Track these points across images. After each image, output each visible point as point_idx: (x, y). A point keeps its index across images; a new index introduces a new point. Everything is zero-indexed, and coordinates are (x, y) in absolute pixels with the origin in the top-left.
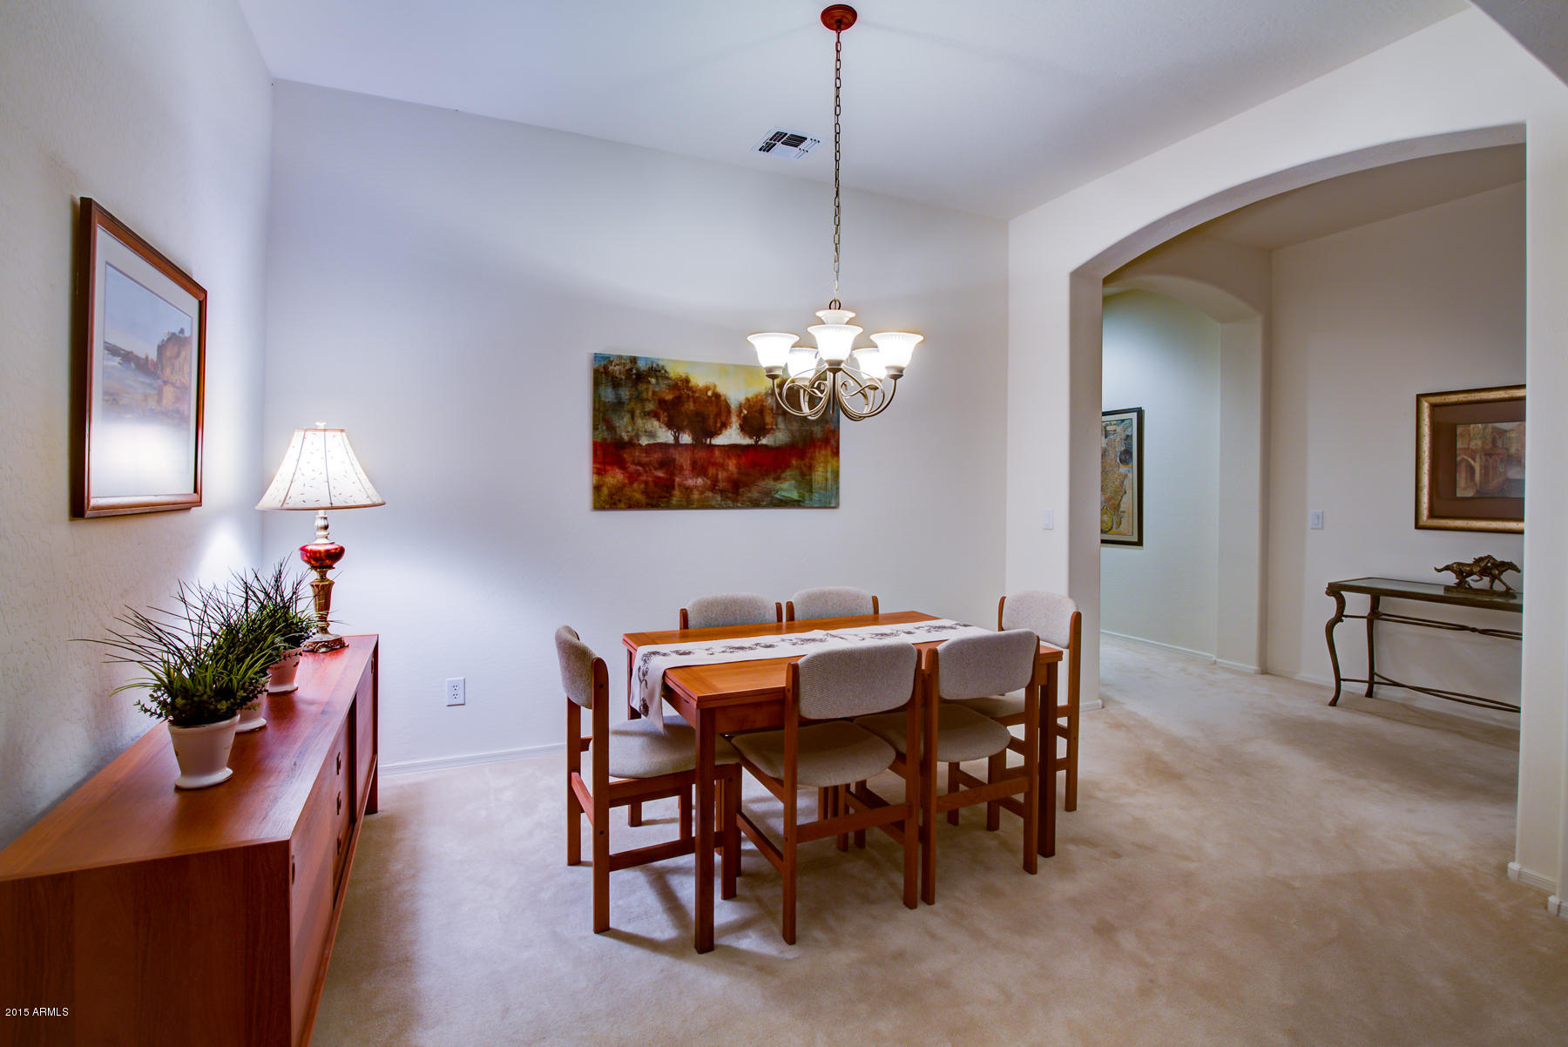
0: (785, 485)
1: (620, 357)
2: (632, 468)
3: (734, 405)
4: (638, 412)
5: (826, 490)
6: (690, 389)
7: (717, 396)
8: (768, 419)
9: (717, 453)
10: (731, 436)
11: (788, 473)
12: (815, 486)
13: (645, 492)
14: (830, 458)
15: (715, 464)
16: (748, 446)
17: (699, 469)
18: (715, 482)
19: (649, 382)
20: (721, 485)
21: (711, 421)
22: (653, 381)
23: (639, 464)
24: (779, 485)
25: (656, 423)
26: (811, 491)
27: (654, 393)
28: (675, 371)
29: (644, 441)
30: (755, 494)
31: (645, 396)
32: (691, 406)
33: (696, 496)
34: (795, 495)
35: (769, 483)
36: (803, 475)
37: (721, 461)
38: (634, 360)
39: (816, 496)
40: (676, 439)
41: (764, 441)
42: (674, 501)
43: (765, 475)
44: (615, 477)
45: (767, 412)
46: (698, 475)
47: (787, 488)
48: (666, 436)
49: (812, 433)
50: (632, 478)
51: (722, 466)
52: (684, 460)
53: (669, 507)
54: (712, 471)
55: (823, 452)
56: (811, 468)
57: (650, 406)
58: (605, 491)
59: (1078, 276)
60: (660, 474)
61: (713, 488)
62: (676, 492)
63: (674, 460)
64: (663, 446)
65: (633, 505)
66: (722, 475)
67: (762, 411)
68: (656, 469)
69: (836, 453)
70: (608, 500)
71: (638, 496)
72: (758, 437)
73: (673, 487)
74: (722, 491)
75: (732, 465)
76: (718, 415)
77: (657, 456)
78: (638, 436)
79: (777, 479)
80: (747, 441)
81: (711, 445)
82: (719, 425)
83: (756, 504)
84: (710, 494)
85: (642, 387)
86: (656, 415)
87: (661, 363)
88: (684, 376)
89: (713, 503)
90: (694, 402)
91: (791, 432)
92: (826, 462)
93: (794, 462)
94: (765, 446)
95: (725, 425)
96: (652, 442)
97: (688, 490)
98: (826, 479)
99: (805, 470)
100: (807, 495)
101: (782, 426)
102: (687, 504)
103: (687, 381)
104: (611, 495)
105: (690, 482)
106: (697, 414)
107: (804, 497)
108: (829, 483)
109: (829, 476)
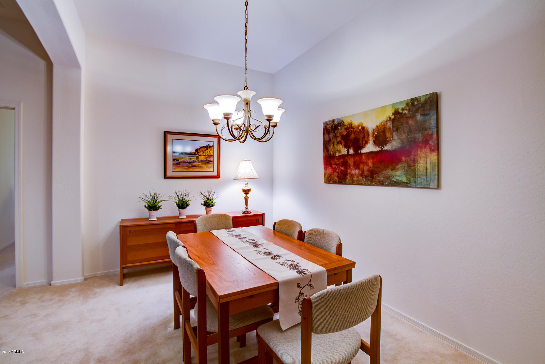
0: (398, 173)
1: (330, 121)
2: (334, 166)
3: (370, 131)
4: (335, 142)
5: (426, 175)
6: (352, 128)
7: (363, 128)
8: (388, 135)
9: (363, 157)
10: (370, 147)
11: (400, 165)
12: (418, 174)
13: (338, 177)
14: (429, 154)
15: (363, 163)
16: (378, 152)
17: (357, 166)
18: (363, 171)
19: (338, 129)
20: (366, 173)
21: (361, 142)
22: (340, 128)
23: (336, 164)
24: (394, 173)
25: (341, 146)
26: (415, 177)
27: (340, 133)
28: (347, 122)
29: (337, 155)
30: (382, 178)
31: (337, 135)
32: (353, 136)
33: (355, 179)
34: (404, 179)
35: (389, 172)
36: (409, 166)
37: (365, 161)
38: (333, 121)
39: (418, 180)
40: (348, 152)
41: (386, 148)
42: (348, 180)
43: (386, 168)
44: (330, 170)
45: (387, 131)
46: (356, 169)
47: (399, 175)
48: (344, 151)
49: (415, 138)
50: (334, 171)
51: (366, 164)
52: (351, 161)
53: (345, 184)
54: (361, 166)
55: (424, 150)
56: (414, 161)
57: (339, 139)
58: (327, 176)
60: (342, 168)
61: (362, 175)
62: (348, 177)
63: (347, 161)
64: (343, 156)
65: (335, 183)
66: (366, 168)
67: (384, 132)
68: (341, 167)
69: (437, 149)
70: (329, 180)
71: (336, 178)
72: (383, 146)
73: (347, 175)
74: (366, 176)
75: (370, 163)
76: (364, 137)
77: (342, 160)
78: (335, 153)
79: (393, 169)
80: (377, 149)
81: (362, 154)
82: (364, 143)
83: (382, 184)
84: (361, 178)
85: (336, 131)
86: (340, 142)
87: (342, 119)
88: (350, 122)
89: (362, 182)
90: (354, 134)
91: (401, 140)
92: (426, 157)
93: (403, 159)
94: (387, 150)
95: (367, 142)
96: (340, 155)
97: (352, 175)
98: (426, 169)
99: (411, 163)
100: (412, 179)
101: (396, 137)
102: (352, 182)
103: (351, 124)
105: (353, 172)
106: (356, 139)
107: (409, 180)
108: (429, 171)
109: (428, 166)
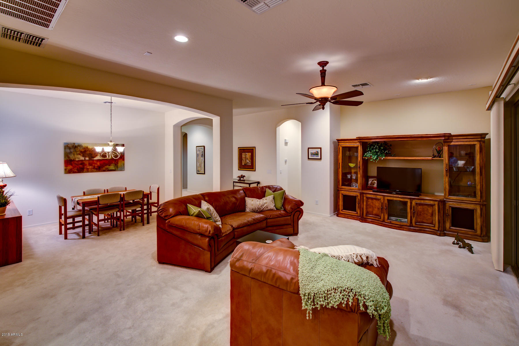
0: (111, 167)
1: (71, 143)
2: (74, 165)
3: (98, 152)
4: (75, 154)
5: (121, 167)
6: (88, 149)
7: (94, 150)
9: (95, 161)
10: (98, 158)
11: (112, 164)
12: (118, 167)
14: (122, 161)
15: (94, 163)
16: (102, 160)
17: (90, 164)
18: (94, 167)
19: (78, 148)
20: (96, 167)
21: (93, 155)
22: (79, 148)
23: (76, 164)
24: (110, 167)
25: (80, 156)
26: (118, 168)
27: (79, 150)
28: (84, 145)
29: (77, 160)
30: (104, 169)
31: (77, 151)
32: (88, 152)
33: (90, 170)
34: (114, 169)
35: (108, 167)
36: (116, 165)
37: (96, 163)
38: (74, 144)
39: (119, 169)
40: (85, 159)
42: (84, 171)
43: (106, 165)
44: (70, 167)
46: (90, 166)
47: (112, 167)
48: (82, 158)
50: (74, 167)
51: (96, 164)
52: (87, 163)
54: (94, 165)
55: (121, 160)
56: (117, 163)
57: (78, 153)
58: (67, 170)
59: (175, 126)
61: (94, 168)
62: (85, 169)
63: (84, 163)
64: (82, 160)
65: (74, 173)
66: (96, 165)
68: (80, 165)
69: (124, 160)
70: (68, 171)
71: (76, 170)
73: (84, 169)
74: (96, 169)
75: (98, 164)
76: (95, 154)
77: (80, 162)
78: (75, 159)
79: (109, 166)
80: (102, 158)
81: (93, 160)
82: (95, 156)
83: (104, 171)
84: (93, 169)
85: (76, 149)
86: (80, 154)
87: (81, 144)
88: (86, 146)
89: (94, 171)
90: (89, 151)
92: (121, 162)
93: (113, 162)
94: (106, 159)
96: (79, 160)
97: (88, 169)
98: (121, 165)
99: (116, 164)
100: (117, 169)
102: (88, 171)
103: (87, 147)
104: (69, 171)
105: (88, 167)
106: (90, 154)
107: (116, 169)
108: (122, 166)
109: (122, 164)
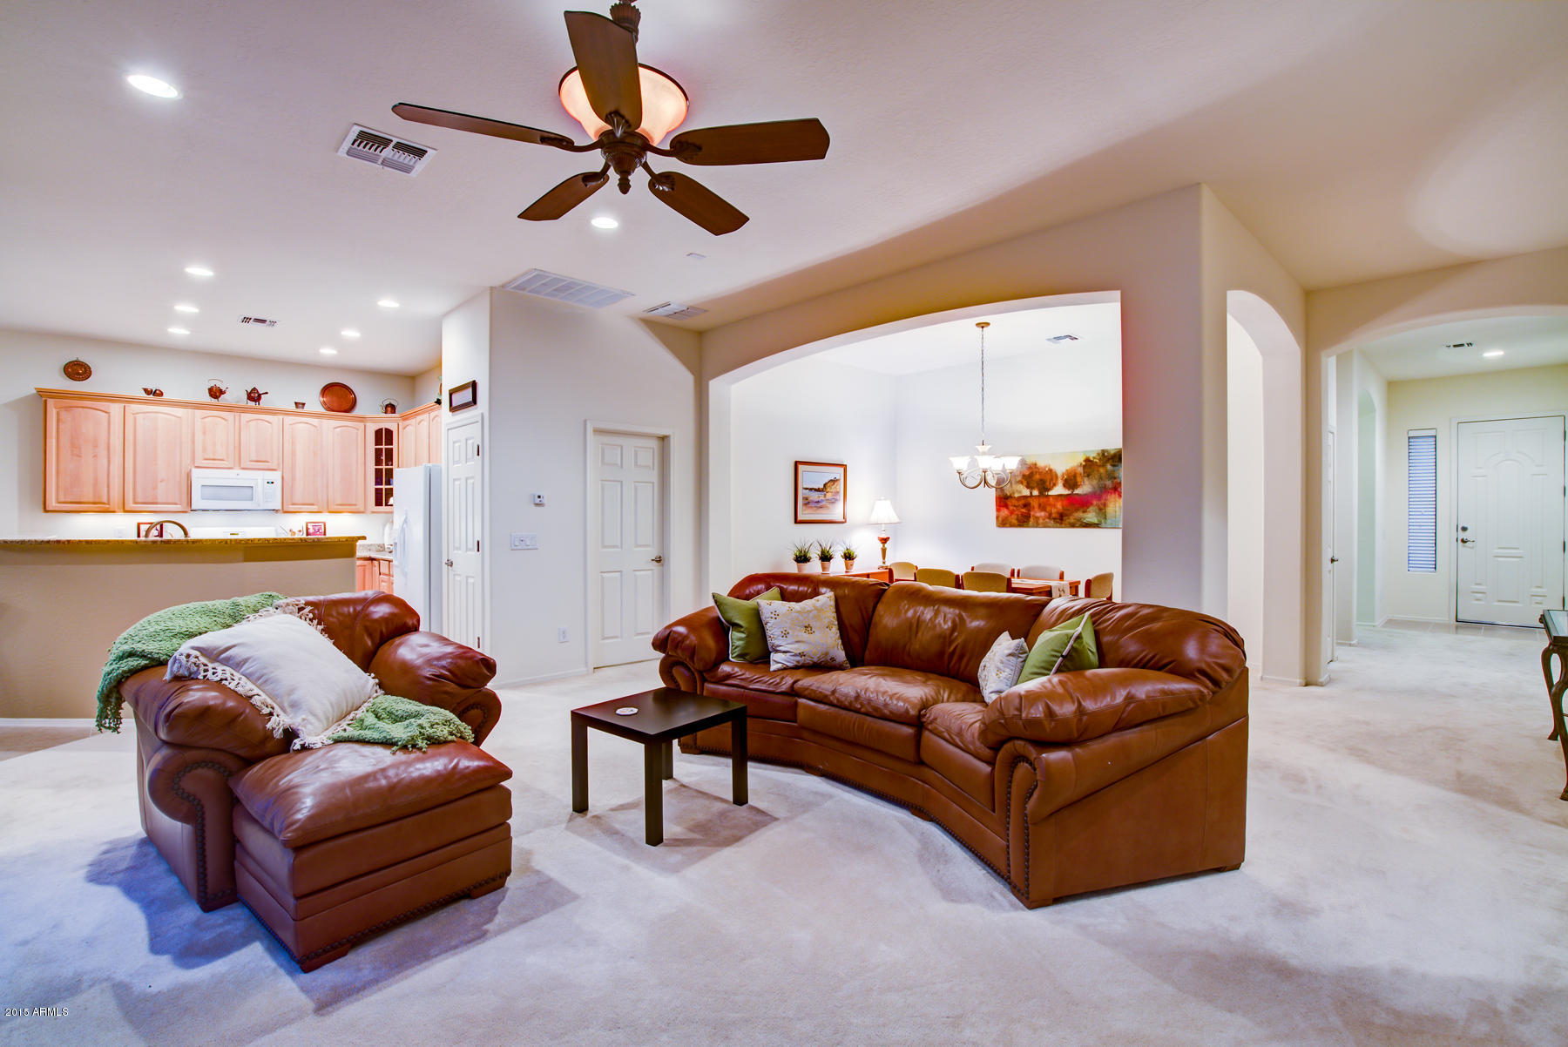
0: (1089, 515)
2: (1011, 508)
3: (1059, 474)
4: (1013, 481)
5: (1115, 517)
6: (1039, 469)
7: (1051, 470)
8: (1079, 479)
9: (1051, 499)
10: (1059, 490)
11: (1091, 508)
12: (1108, 516)
13: (1017, 519)
14: (1117, 499)
15: (1050, 505)
16: (1068, 495)
17: (1042, 508)
18: (1050, 514)
20: (1054, 516)
21: (1048, 483)
23: (1015, 506)
24: (1085, 515)
25: (1022, 486)
26: (1105, 518)
27: (1020, 472)
28: (1030, 461)
29: (1016, 495)
30: (1072, 520)
32: (1037, 477)
33: (1041, 521)
34: (1095, 521)
35: (1079, 514)
36: (1100, 509)
37: (1053, 503)
39: (1109, 521)
40: (1031, 493)
41: (1076, 492)
42: (1030, 523)
43: (1077, 510)
44: (1005, 512)
45: (1078, 476)
46: (1042, 511)
47: (1091, 516)
48: (1026, 492)
49: (1105, 485)
50: (1012, 513)
51: (1054, 506)
52: (1035, 503)
53: (1028, 527)
54: (1048, 508)
55: (1113, 496)
56: (1105, 505)
57: (1019, 478)
58: (1000, 519)
60: (1024, 510)
61: (1049, 518)
62: (1031, 519)
63: (1030, 503)
64: (1025, 497)
65: (1012, 526)
66: (1054, 510)
67: (1075, 476)
68: (1022, 508)
70: (1003, 523)
71: (1015, 521)
72: (1073, 489)
74: (1054, 519)
75: (1059, 506)
76: (1052, 479)
77: (1022, 502)
78: (1014, 493)
79: (1085, 512)
80: (1066, 492)
81: (1048, 496)
82: (1052, 485)
83: (1073, 526)
84: (1047, 520)
86: (1022, 483)
88: (1034, 462)
89: (1050, 525)
90: (1040, 475)
91: (1092, 485)
92: (1115, 501)
93: (1095, 502)
94: (1078, 494)
95: (1054, 485)
96: (1020, 495)
97: (1037, 518)
98: (1115, 511)
99: (1102, 507)
101: (1087, 482)
102: (1037, 525)
103: (1036, 464)
104: (1003, 521)
105: (1038, 514)
106: (1041, 480)
107: (1101, 522)
108: (1118, 513)
109: (1117, 509)
